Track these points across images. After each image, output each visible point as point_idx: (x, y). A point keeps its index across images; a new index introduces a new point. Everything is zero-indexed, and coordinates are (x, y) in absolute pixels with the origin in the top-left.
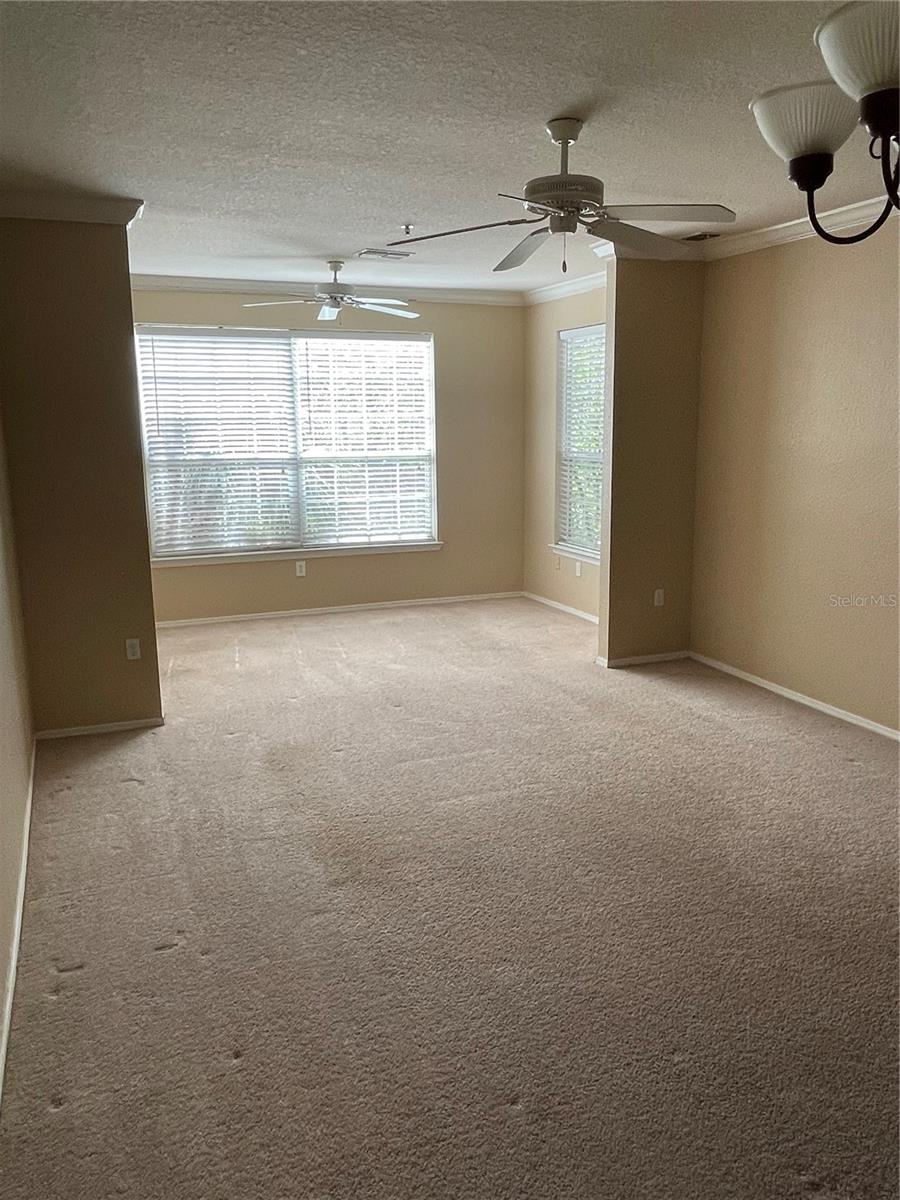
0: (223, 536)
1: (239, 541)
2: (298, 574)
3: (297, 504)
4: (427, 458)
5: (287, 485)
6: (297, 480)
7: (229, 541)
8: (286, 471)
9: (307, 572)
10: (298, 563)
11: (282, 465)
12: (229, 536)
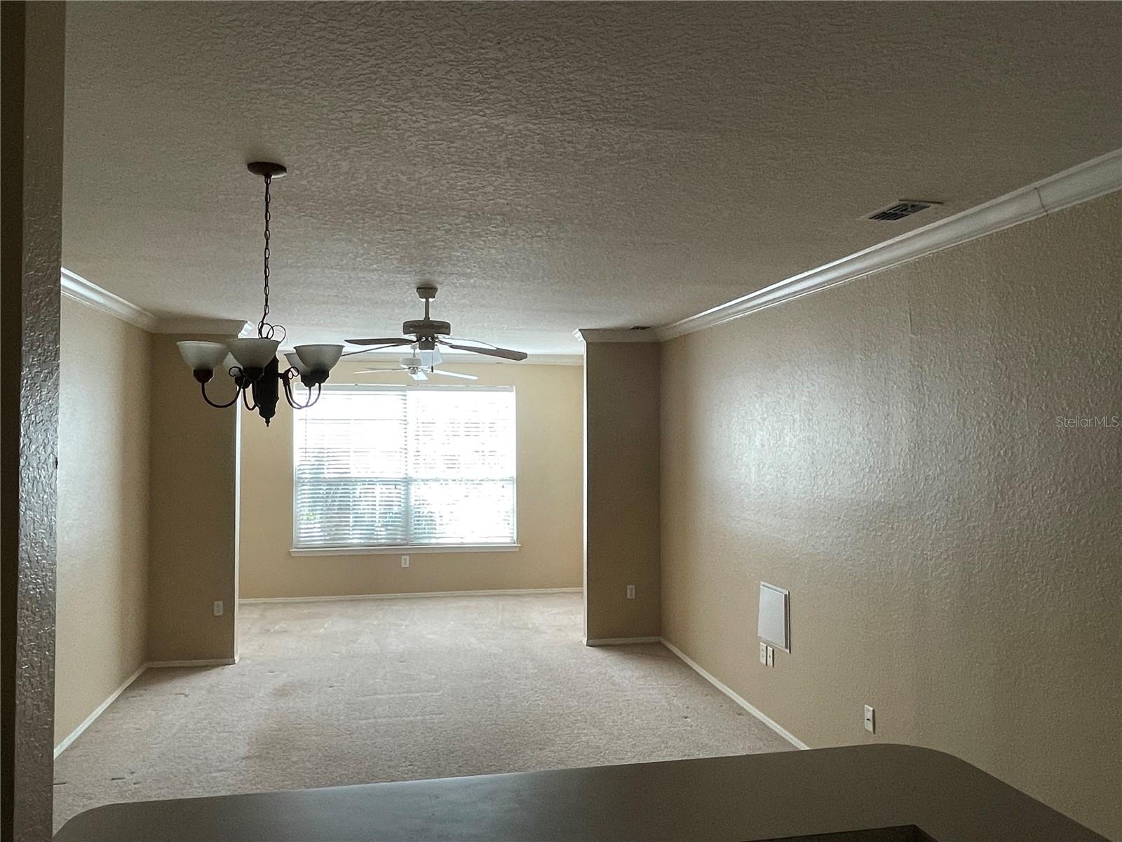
0: (349, 534)
1: (361, 538)
2: (403, 566)
3: (407, 513)
4: (511, 480)
5: (400, 497)
6: (407, 494)
7: (353, 538)
8: (397, 487)
9: (410, 564)
10: (403, 557)
11: (395, 483)
12: (353, 534)
